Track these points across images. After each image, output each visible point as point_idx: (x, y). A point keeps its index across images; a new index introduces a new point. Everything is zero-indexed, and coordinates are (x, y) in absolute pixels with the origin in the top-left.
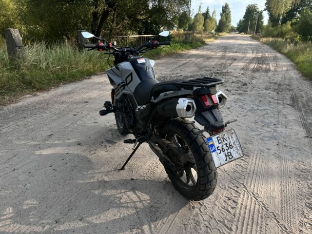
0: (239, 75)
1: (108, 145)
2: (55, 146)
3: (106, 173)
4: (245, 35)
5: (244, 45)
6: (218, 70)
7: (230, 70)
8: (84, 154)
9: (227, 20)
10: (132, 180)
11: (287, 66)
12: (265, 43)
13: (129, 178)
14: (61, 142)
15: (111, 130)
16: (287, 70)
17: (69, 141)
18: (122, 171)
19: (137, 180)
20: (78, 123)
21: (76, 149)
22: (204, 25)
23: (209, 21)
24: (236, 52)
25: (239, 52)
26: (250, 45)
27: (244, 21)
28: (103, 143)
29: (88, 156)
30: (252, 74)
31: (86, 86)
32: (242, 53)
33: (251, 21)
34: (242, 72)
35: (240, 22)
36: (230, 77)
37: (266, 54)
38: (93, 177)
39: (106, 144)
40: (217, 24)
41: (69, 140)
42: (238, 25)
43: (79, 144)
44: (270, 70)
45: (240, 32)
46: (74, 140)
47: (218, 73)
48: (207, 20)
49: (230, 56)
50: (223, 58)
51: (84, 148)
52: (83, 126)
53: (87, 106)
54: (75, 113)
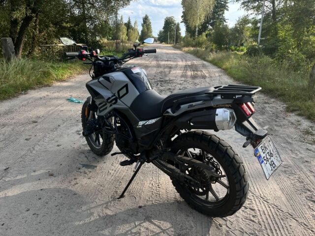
0: (182, 82)
1: (87, 171)
2: (20, 182)
3: (105, 206)
4: (167, 45)
5: (170, 54)
6: (160, 78)
7: (172, 78)
8: (64, 186)
9: (148, 31)
10: (140, 207)
11: (217, 72)
12: (187, 52)
13: (135, 206)
14: (25, 176)
15: (83, 152)
16: (219, 76)
17: (36, 173)
18: (122, 199)
19: (145, 206)
20: (36, 148)
21: (51, 181)
22: (127, 35)
23: (132, 31)
24: (168, 61)
25: (170, 61)
26: (175, 54)
27: (164, 32)
28: (79, 169)
29: (70, 188)
30: (193, 80)
31: (26, 102)
32: (173, 61)
33: (170, 31)
34: (183, 79)
35: (160, 33)
36: (175, 84)
37: (194, 62)
38: (92, 214)
39: (84, 169)
40: (140, 34)
41: (34, 171)
42: (159, 35)
43: (52, 175)
44: (206, 76)
45: (161, 42)
46: (42, 171)
47: (162, 81)
48: (129, 30)
49: (164, 65)
50: (159, 66)
51: (60, 178)
52: (45, 151)
53: (38, 127)
54: (27, 137)
